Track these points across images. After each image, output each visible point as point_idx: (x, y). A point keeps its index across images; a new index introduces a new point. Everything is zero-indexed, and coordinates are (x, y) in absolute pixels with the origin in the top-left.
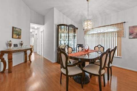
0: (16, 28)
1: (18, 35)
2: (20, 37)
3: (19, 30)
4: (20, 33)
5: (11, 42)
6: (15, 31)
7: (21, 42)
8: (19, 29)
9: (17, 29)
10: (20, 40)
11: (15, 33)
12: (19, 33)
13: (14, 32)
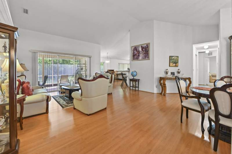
0: (172, 56)
1: (175, 63)
2: (177, 65)
3: (176, 58)
4: (177, 61)
5: (167, 71)
6: (172, 59)
7: (178, 71)
8: (176, 56)
9: (174, 57)
10: (176, 69)
11: (172, 61)
12: (175, 61)
13: (170, 61)
